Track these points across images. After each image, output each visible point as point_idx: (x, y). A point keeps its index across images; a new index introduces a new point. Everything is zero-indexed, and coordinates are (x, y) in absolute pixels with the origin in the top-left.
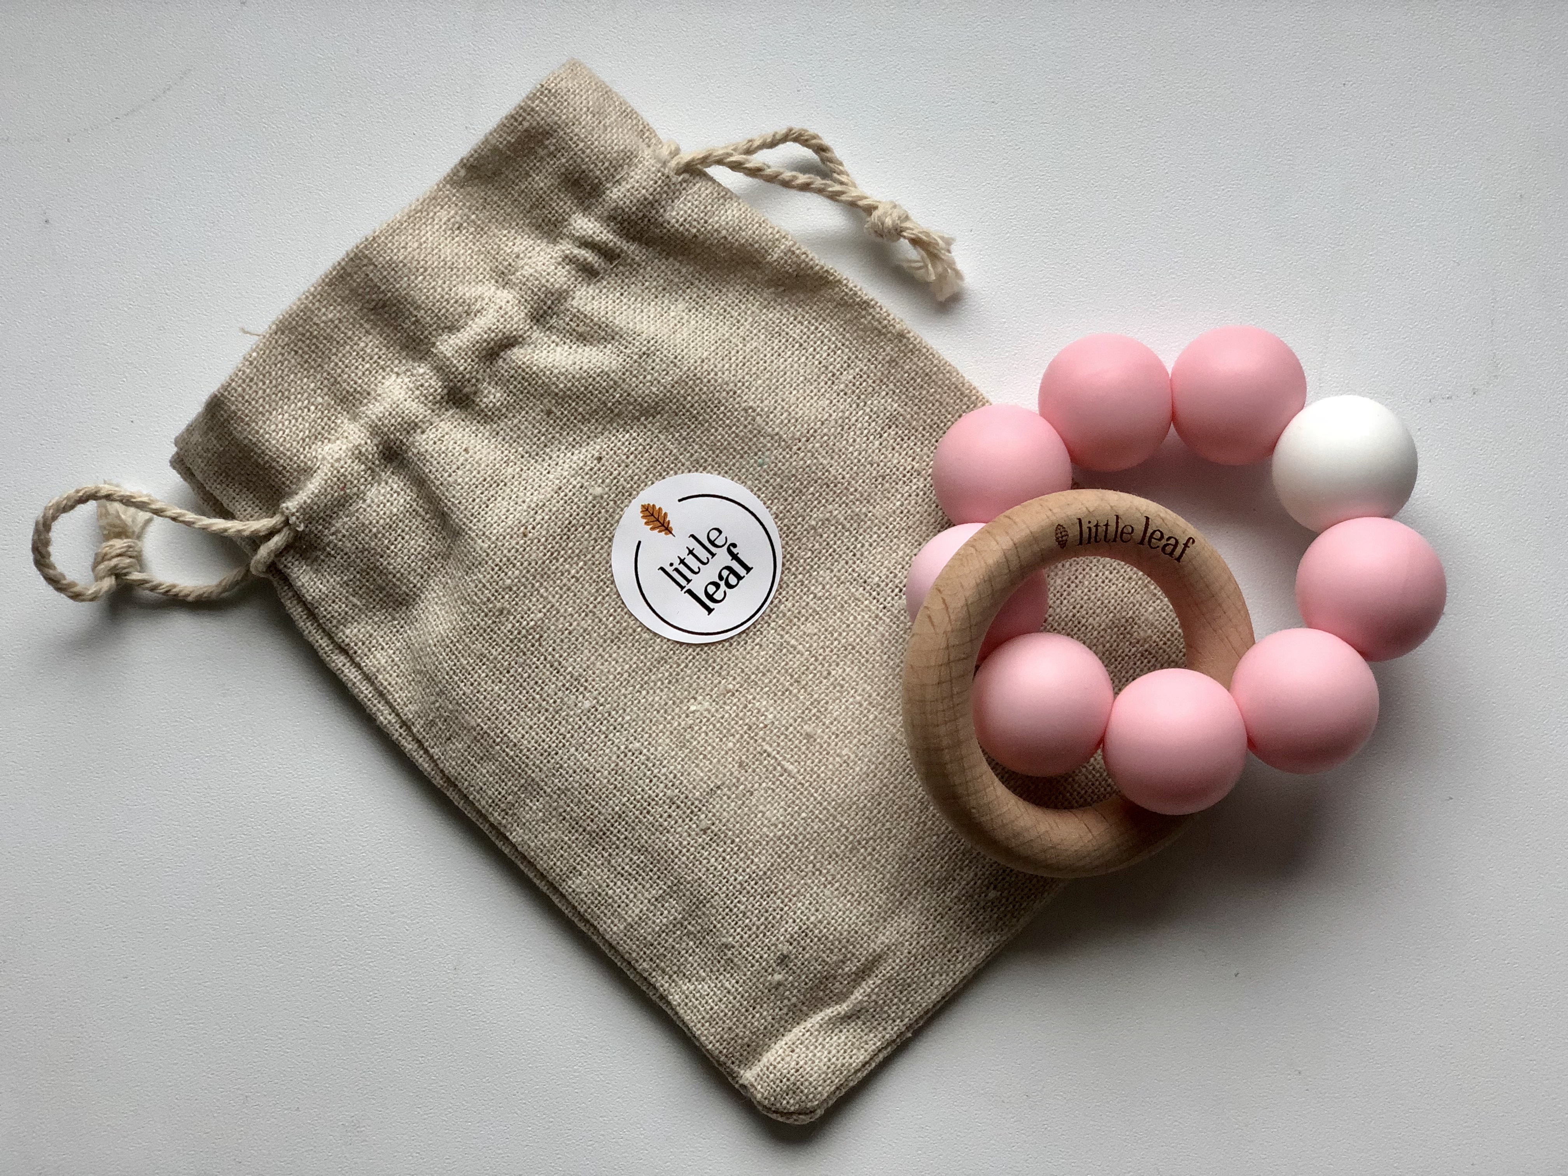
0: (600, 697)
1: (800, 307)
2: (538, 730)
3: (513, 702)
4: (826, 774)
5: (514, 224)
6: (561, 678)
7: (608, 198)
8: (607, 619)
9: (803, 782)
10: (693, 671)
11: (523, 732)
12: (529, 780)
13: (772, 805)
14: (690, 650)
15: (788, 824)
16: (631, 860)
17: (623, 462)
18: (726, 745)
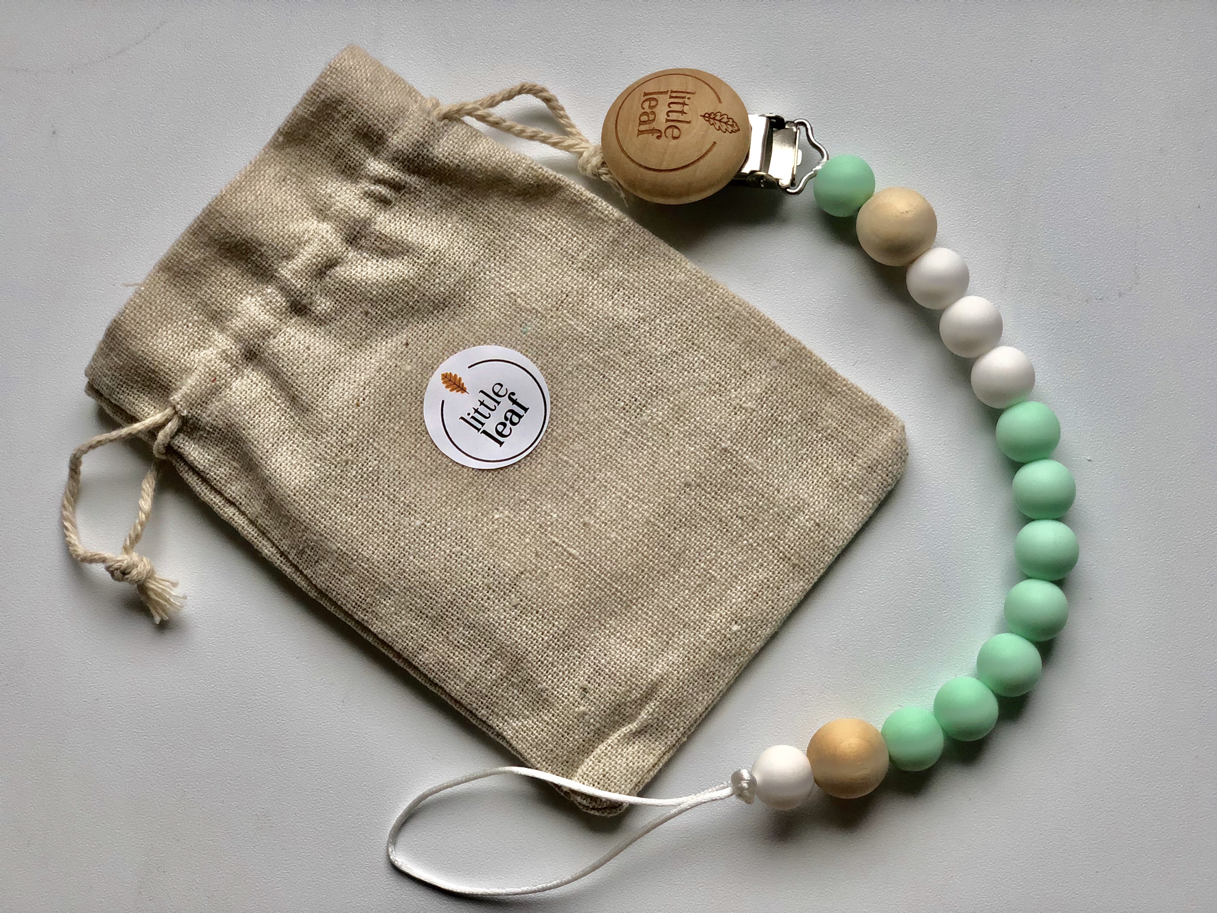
0: (427, 517)
1: (543, 208)
2: (384, 546)
3: (363, 528)
4: (601, 554)
5: (324, 172)
6: (397, 506)
7: (391, 144)
8: (426, 460)
9: (584, 561)
10: (493, 490)
11: (373, 549)
12: (382, 584)
13: (563, 582)
14: (490, 474)
15: (577, 594)
16: (464, 635)
17: (424, 345)
18: (525, 541)
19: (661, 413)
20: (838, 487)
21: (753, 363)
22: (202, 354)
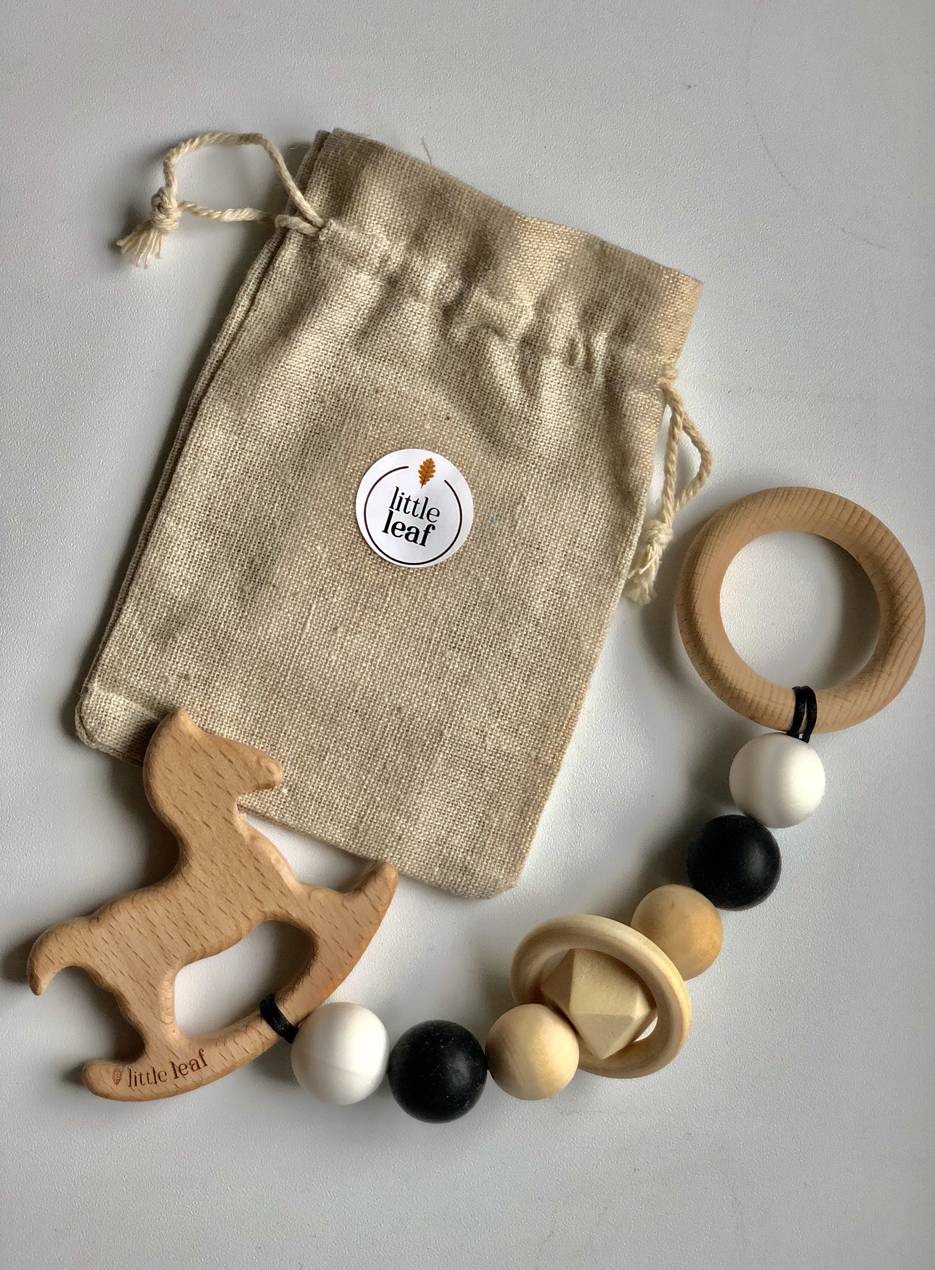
4: (313, 652)
9: (302, 639)
10: (342, 537)
13: (278, 626)
14: (355, 530)
15: (270, 641)
17: (453, 434)
18: (303, 580)
19: (457, 666)
20: (440, 845)
21: (527, 735)
22: (381, 235)
